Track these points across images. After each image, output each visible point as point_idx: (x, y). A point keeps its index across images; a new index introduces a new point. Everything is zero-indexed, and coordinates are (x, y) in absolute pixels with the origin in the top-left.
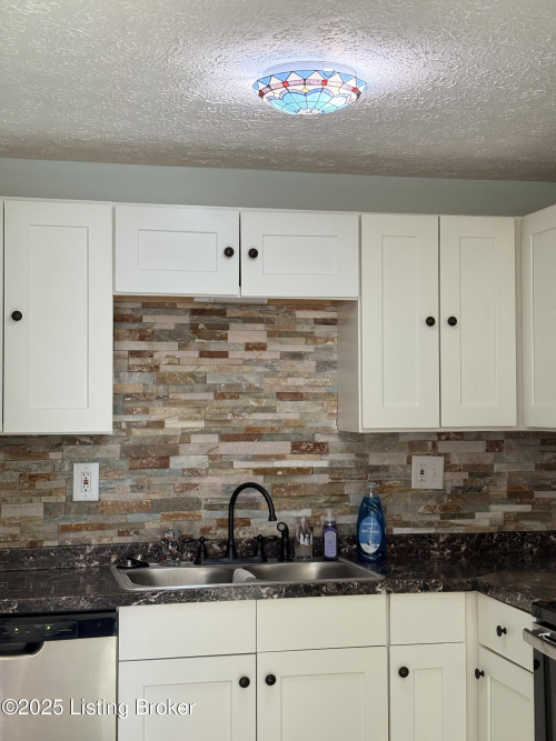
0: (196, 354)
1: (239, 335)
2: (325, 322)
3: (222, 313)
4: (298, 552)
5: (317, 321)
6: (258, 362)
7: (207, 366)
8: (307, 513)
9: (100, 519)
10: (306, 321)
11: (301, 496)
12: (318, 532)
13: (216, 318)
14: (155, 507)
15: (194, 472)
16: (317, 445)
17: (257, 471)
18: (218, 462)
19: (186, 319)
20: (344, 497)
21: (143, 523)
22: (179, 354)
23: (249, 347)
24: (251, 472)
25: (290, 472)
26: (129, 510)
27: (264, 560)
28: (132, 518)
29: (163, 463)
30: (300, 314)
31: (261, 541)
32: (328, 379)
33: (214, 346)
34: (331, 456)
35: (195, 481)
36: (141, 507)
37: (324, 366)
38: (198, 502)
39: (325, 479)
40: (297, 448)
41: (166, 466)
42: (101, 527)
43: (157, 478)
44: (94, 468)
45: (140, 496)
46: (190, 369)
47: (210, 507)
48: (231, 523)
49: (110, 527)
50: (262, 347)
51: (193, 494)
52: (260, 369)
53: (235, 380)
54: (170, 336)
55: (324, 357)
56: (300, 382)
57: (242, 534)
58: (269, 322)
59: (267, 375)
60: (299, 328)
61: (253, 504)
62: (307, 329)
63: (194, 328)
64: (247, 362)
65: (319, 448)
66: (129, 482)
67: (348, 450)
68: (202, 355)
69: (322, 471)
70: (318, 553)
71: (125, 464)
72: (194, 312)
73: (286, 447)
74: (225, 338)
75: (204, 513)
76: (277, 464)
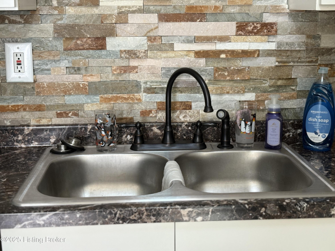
8: (250, 96)
11: (245, 80)
12: (261, 116)
14: (93, 89)
15: (132, 54)
16: (265, 25)
17: (199, 54)
20: (291, 81)
21: (82, 105)
24: (192, 55)
25: (234, 54)
26: (66, 92)
27: (203, 147)
28: (70, 100)
29: (99, 43)
34: (279, 38)
35: (133, 63)
38: (137, 86)
39: (272, 62)
40: (242, 29)
41: (103, 47)
42: (39, 108)
44: (26, 49)
45: (77, 78)
47: (150, 90)
48: (169, 107)
51: (132, 77)
65: (267, 29)
66: (65, 64)
69: (269, 53)
71: (60, 45)
75: (143, 96)
76: (221, 46)
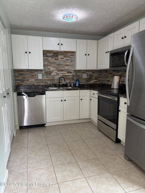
0: (54, 59)
1: (60, 57)
2: (72, 55)
3: (57, 53)
4: (68, 86)
5: (70, 55)
6: (63, 61)
7: (56, 61)
8: (69, 81)
9: (42, 81)
10: (69, 55)
11: (68, 79)
12: (71, 83)
13: (57, 54)
15: (54, 75)
16: (70, 72)
18: (58, 74)
19: (53, 54)
20: (74, 79)
21: (48, 82)
22: (52, 59)
23: (61, 58)
24: (62, 75)
26: (46, 80)
27: (64, 87)
28: (46, 81)
29: (50, 74)
30: (68, 54)
31: (63, 84)
32: (72, 63)
33: (56, 58)
34: (72, 74)
35: (54, 77)
36: (47, 80)
37: (71, 61)
38: (55, 79)
40: (68, 72)
42: (42, 82)
43: (49, 76)
44: (41, 75)
45: (47, 78)
46: (53, 61)
47: (56, 80)
48: (59, 82)
49: (44, 82)
50: (63, 58)
52: (63, 62)
53: (59, 63)
54: (51, 57)
55: (71, 60)
56: (68, 63)
57: (61, 84)
58: (64, 55)
59: (64, 62)
60: (68, 56)
61: (62, 80)
62: (69, 56)
63: (54, 55)
64: (61, 60)
67: (74, 73)
68: (55, 59)
69: (71, 76)
70: (71, 86)
71: (45, 74)
72: (54, 53)
73: (66, 72)
74: (58, 57)
75: (56, 81)
